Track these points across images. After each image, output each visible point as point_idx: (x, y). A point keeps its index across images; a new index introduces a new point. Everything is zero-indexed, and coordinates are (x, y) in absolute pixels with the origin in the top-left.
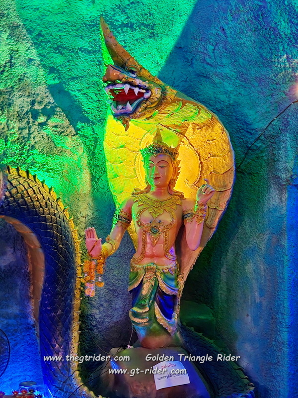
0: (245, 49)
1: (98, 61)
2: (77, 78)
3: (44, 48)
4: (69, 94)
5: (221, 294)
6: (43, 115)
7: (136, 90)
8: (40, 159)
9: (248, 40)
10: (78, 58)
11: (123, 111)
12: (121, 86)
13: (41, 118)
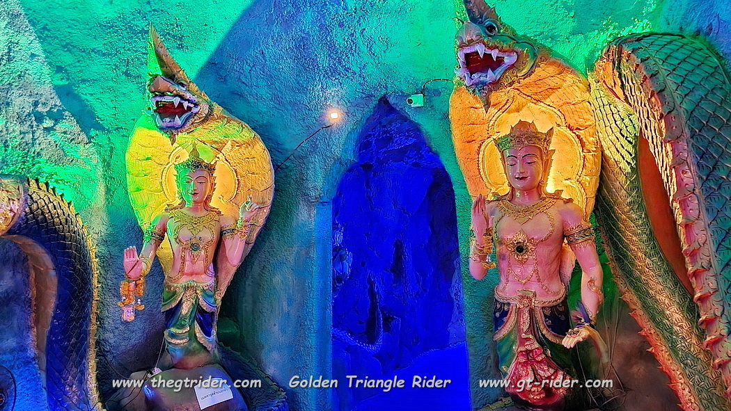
0: (283, 74)
1: (114, 65)
2: (88, 81)
3: (50, 44)
4: (80, 97)
5: (246, 307)
6: (50, 118)
7: (186, 104)
8: (47, 168)
9: (286, 66)
10: (90, 59)
11: (170, 125)
12: (170, 98)
13: (47, 122)
